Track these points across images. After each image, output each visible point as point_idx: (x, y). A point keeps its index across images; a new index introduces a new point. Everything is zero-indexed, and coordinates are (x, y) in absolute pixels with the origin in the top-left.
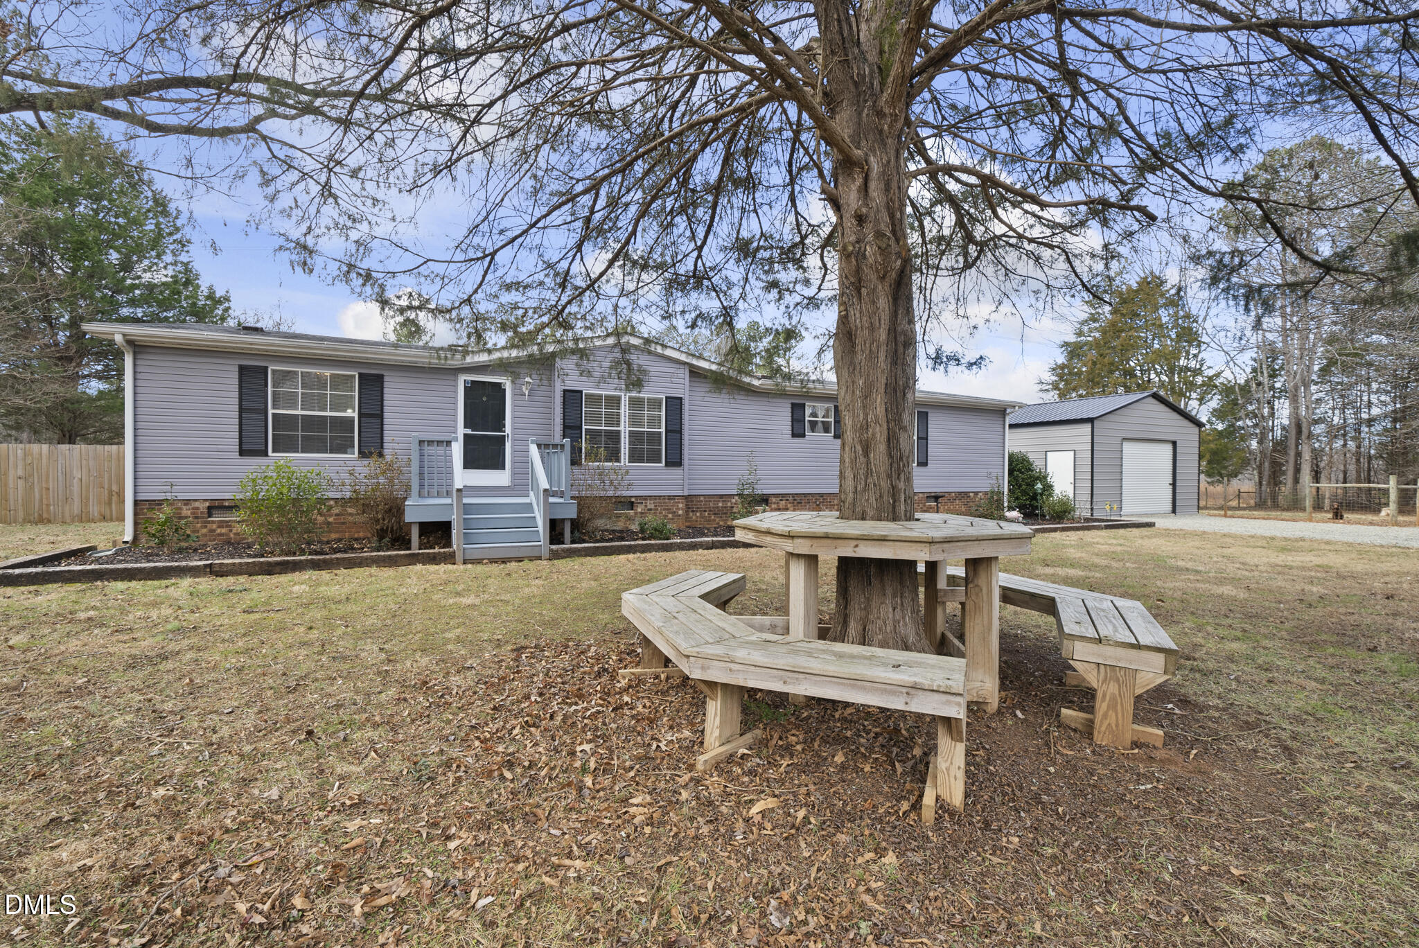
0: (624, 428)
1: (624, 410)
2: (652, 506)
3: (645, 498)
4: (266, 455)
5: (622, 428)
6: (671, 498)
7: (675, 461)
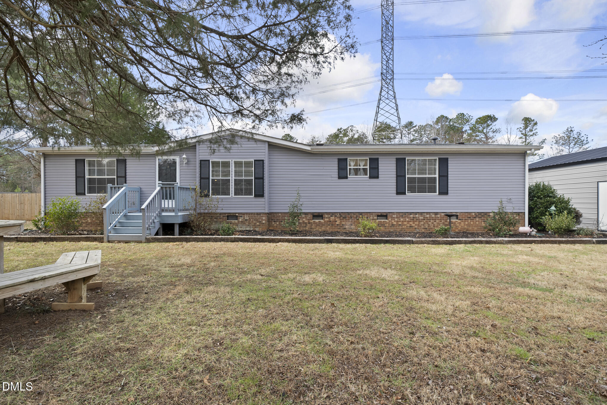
0: (232, 178)
1: (232, 168)
2: (248, 218)
3: (244, 214)
4: (85, 195)
5: (230, 178)
6: (258, 214)
7: (260, 194)
